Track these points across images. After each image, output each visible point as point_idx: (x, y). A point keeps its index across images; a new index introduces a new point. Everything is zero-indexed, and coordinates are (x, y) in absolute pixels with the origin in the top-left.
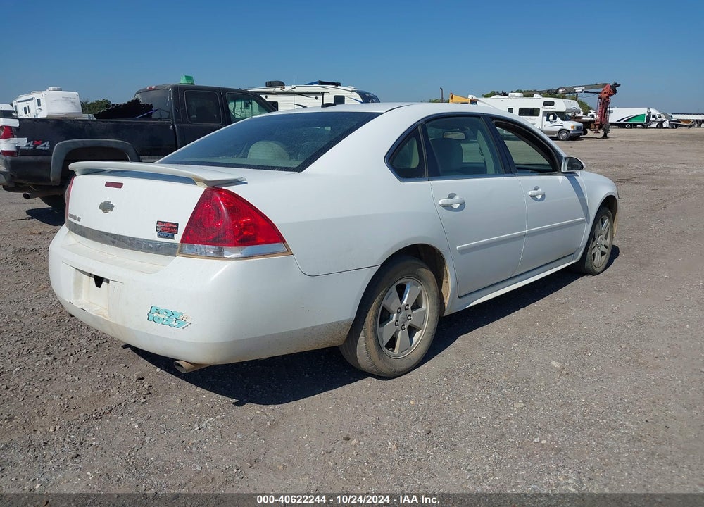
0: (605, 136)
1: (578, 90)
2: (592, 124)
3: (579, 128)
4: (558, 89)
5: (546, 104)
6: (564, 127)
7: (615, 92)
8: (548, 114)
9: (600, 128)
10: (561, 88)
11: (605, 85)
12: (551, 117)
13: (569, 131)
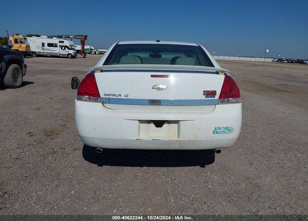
0: (85, 57)
1: (71, 37)
2: (79, 52)
3: (75, 53)
4: (62, 36)
5: (60, 42)
6: (70, 53)
7: (86, 39)
8: (61, 47)
9: (83, 54)
10: (64, 36)
11: (82, 36)
12: (63, 48)
13: (72, 54)
